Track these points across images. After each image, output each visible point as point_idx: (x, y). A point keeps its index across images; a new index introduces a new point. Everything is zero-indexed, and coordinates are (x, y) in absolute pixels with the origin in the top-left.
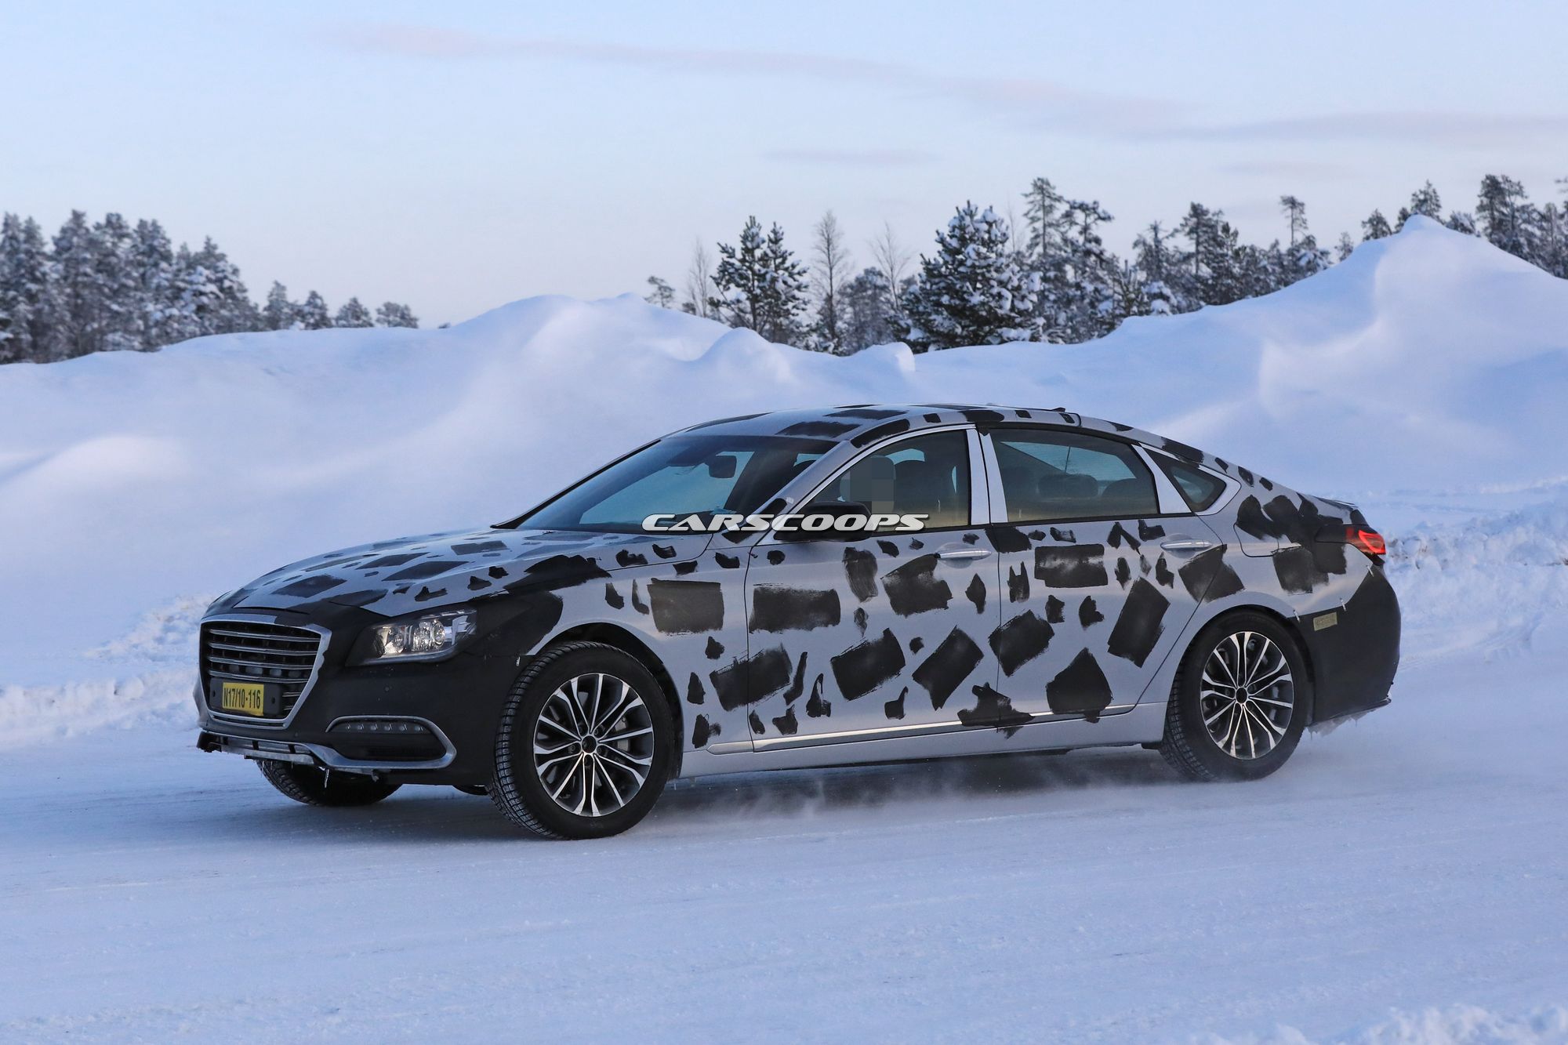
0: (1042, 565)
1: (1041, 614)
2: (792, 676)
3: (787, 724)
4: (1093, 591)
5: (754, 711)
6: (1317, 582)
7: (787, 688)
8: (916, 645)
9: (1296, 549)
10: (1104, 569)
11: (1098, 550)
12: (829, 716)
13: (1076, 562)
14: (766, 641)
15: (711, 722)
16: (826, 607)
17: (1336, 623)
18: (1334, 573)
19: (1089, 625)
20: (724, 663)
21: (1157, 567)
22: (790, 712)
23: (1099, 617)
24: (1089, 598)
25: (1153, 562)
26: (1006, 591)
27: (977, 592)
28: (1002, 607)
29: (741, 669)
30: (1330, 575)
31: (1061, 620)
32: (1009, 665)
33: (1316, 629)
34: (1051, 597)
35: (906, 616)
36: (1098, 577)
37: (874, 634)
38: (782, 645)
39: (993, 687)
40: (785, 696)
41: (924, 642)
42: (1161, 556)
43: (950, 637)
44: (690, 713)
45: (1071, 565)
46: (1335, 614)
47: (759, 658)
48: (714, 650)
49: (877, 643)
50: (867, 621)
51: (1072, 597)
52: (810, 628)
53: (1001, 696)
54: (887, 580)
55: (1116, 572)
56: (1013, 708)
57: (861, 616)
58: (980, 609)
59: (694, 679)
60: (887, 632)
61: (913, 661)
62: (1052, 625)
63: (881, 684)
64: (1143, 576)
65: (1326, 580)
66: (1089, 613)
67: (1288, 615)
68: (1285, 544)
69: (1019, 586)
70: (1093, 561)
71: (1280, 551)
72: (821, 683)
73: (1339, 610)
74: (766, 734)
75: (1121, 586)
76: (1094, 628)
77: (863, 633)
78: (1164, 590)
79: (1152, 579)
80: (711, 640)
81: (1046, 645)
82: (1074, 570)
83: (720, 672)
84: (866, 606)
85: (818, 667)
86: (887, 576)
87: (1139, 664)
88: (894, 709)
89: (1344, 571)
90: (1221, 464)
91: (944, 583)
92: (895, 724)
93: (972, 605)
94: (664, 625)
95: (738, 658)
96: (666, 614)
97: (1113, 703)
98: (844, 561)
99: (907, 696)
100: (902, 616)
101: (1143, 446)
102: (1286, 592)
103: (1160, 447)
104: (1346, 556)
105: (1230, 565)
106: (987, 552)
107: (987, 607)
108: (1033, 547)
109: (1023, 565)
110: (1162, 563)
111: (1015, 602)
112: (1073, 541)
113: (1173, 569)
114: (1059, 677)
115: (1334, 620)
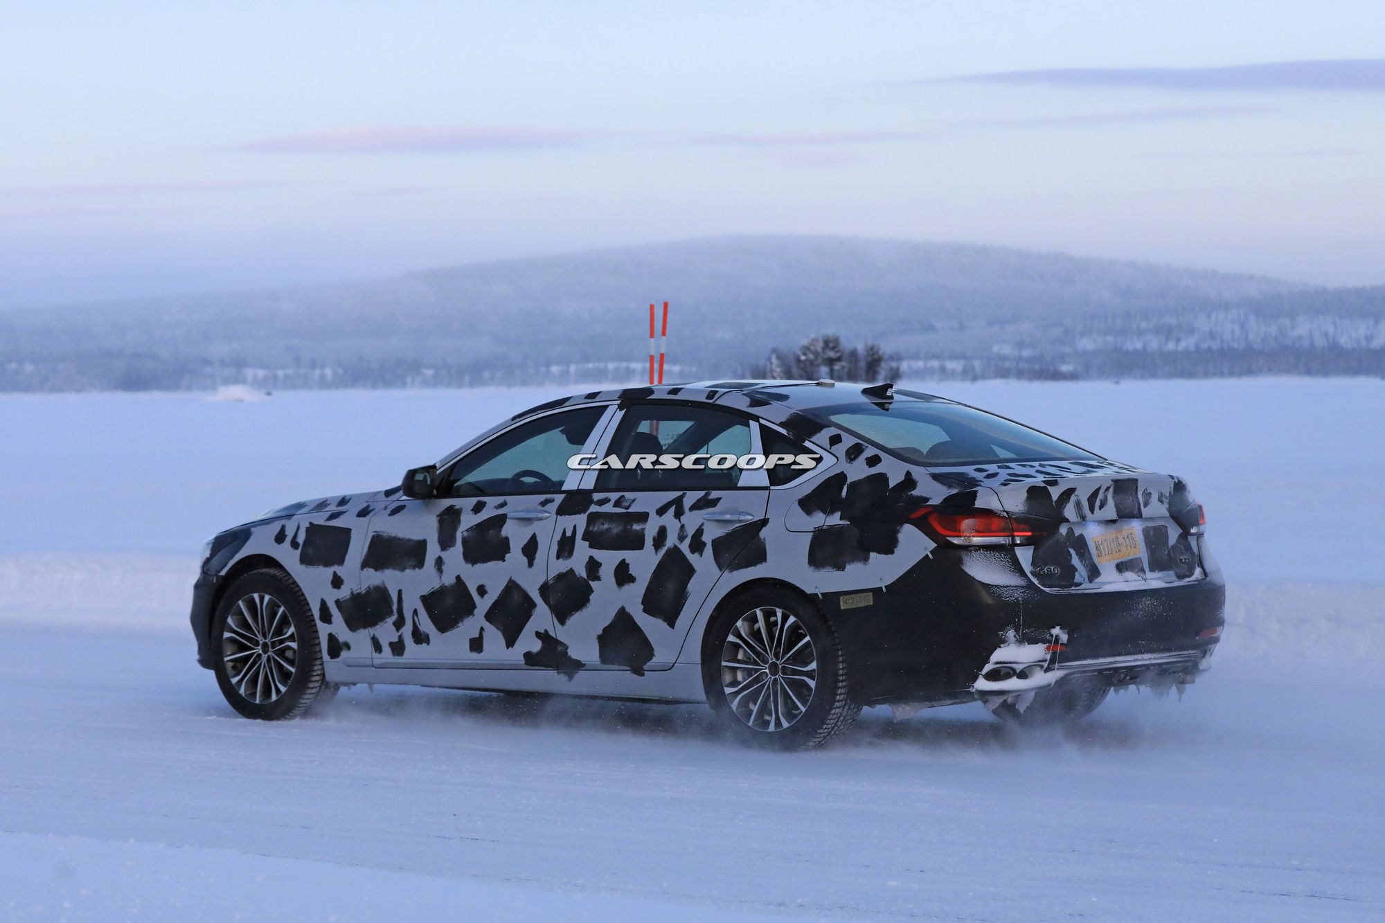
0: (591, 528)
1: (582, 572)
2: (395, 607)
3: (398, 648)
4: (629, 556)
5: (374, 635)
6: (852, 561)
7: (394, 617)
8: (482, 591)
9: (843, 527)
10: (644, 535)
11: (643, 517)
12: (428, 644)
13: (622, 527)
14: (372, 578)
15: (341, 639)
16: (413, 553)
17: (871, 603)
18: (879, 552)
19: (623, 585)
20: (344, 593)
21: (693, 537)
22: (400, 637)
23: (632, 579)
24: (624, 561)
25: (691, 531)
26: (555, 548)
27: (530, 549)
28: (549, 565)
29: (355, 597)
30: (873, 555)
31: (598, 579)
32: (562, 615)
34: (591, 558)
35: (473, 565)
36: (637, 542)
37: (449, 580)
38: (383, 582)
39: (552, 633)
40: (394, 624)
41: (487, 588)
42: (701, 526)
43: (507, 587)
44: (323, 630)
45: (616, 529)
46: (871, 594)
47: (369, 591)
48: (337, 582)
49: (452, 586)
50: (443, 567)
51: (609, 559)
52: (403, 570)
53: (561, 643)
54: (466, 534)
55: (654, 539)
56: (569, 654)
57: (439, 562)
58: (531, 564)
59: (323, 603)
60: (458, 578)
61: (483, 605)
62: (591, 583)
63: (462, 621)
64: (677, 543)
65: (865, 559)
66: (623, 575)
67: (809, 590)
68: (835, 519)
69: (566, 546)
70: (636, 527)
71: (824, 528)
72: (417, 615)
73: (876, 591)
74: (382, 655)
75: (654, 552)
76: (628, 588)
77: (441, 577)
78: (693, 558)
79: (685, 547)
80: (335, 573)
81: (588, 600)
82: (618, 533)
83: (342, 600)
84: (444, 555)
85: (412, 603)
86: (467, 530)
87: (672, 625)
88: (476, 645)
89: (892, 552)
90: (835, 440)
91: (507, 539)
92: (475, 657)
93: (525, 560)
94: (305, 560)
95: (354, 590)
96: (310, 551)
97: (654, 660)
98: (438, 516)
99: (485, 634)
100: (470, 565)
101: (762, 421)
102: (811, 569)
103: (778, 423)
104: (900, 536)
105: (764, 539)
106: (547, 515)
107: (536, 562)
108: (589, 512)
109: (575, 527)
110: (699, 532)
111: (561, 560)
112: (627, 508)
113: (707, 538)
114: (605, 630)
115: (868, 600)
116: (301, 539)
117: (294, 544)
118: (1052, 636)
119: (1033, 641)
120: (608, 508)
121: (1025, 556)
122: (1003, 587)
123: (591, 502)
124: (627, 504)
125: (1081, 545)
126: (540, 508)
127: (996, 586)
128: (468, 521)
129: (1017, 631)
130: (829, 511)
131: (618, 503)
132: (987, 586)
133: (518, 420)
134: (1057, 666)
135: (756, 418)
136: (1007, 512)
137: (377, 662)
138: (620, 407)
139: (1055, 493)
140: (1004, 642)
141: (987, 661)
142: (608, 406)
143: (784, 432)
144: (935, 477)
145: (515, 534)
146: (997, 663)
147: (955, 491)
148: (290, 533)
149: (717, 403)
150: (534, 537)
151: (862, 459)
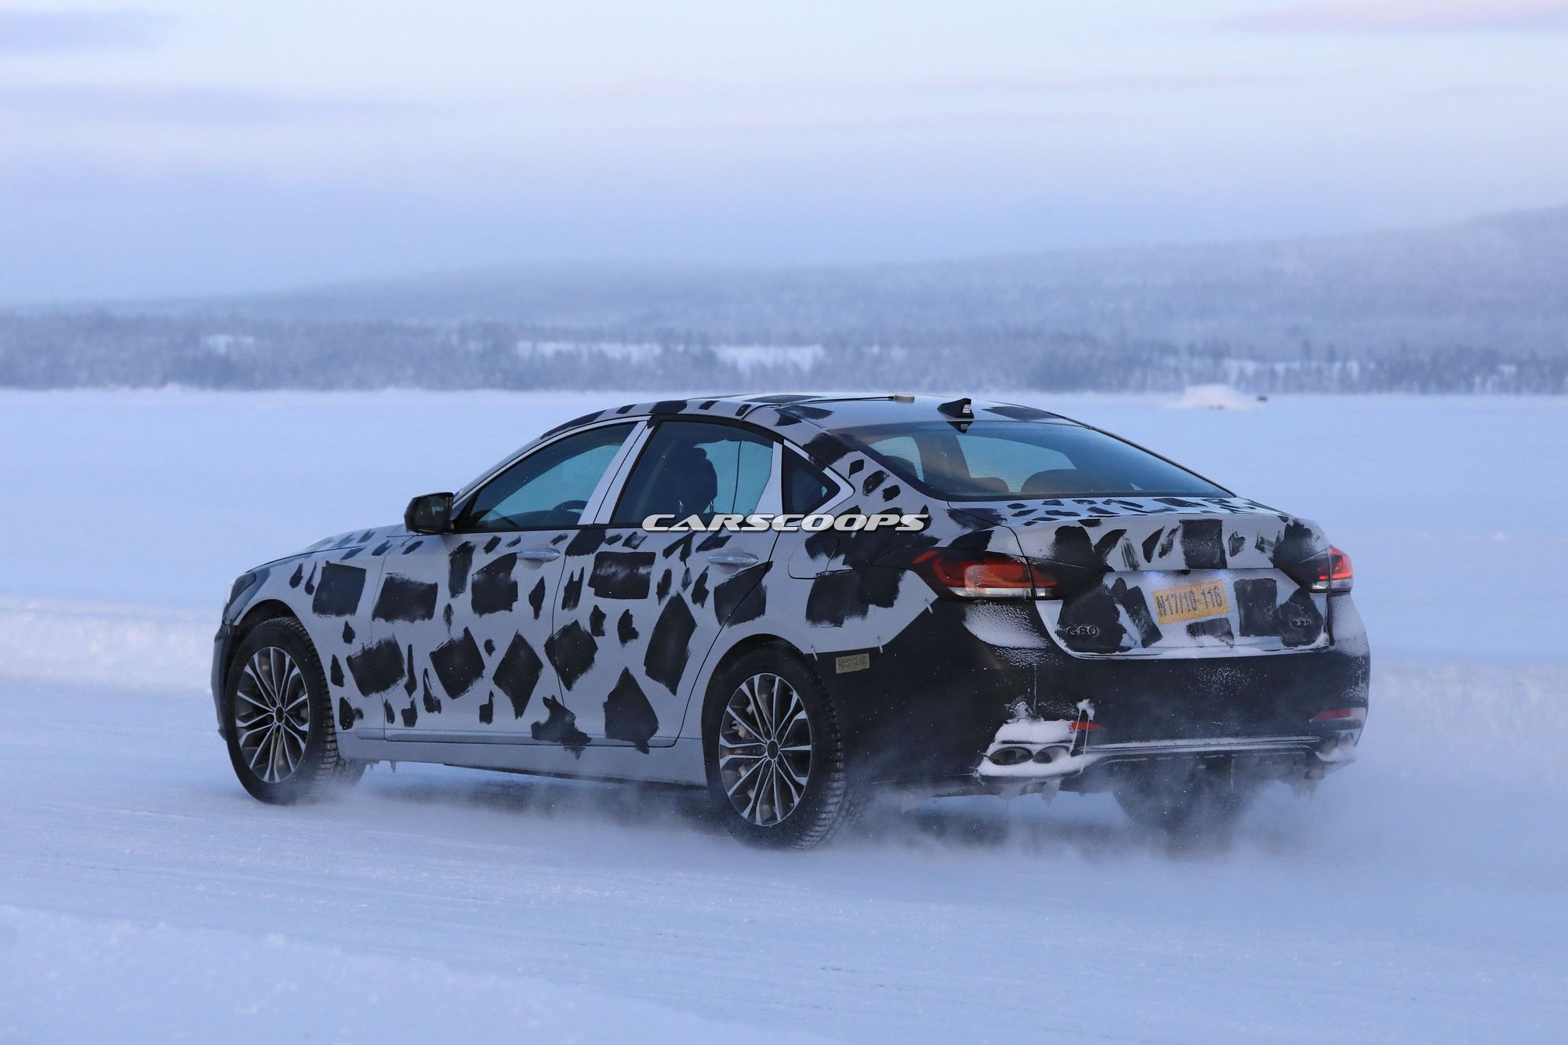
0: (598, 572)
1: (586, 625)
2: (406, 667)
4: (631, 604)
5: (386, 700)
6: (850, 615)
7: (406, 679)
8: (489, 647)
9: (845, 572)
10: (649, 581)
11: (649, 559)
12: (440, 712)
13: (628, 571)
14: (383, 630)
15: (354, 706)
16: (424, 600)
17: (867, 667)
18: (879, 605)
19: (626, 642)
20: (355, 649)
21: (697, 583)
22: (412, 703)
23: (635, 634)
24: (627, 612)
25: (695, 577)
26: (561, 594)
27: (537, 597)
28: (556, 617)
29: (367, 653)
30: (872, 607)
31: (602, 634)
32: (568, 677)
33: (838, 672)
34: (596, 608)
35: (481, 615)
36: (638, 589)
37: (457, 634)
38: (394, 636)
39: (559, 700)
40: (406, 687)
41: (495, 644)
42: (705, 571)
43: (514, 642)
44: (335, 693)
45: (622, 574)
46: (867, 655)
47: (380, 646)
48: (349, 635)
49: (460, 641)
50: (452, 618)
51: (613, 608)
52: (413, 621)
53: (568, 712)
54: (476, 577)
55: (659, 585)
56: (576, 726)
57: (449, 610)
58: (537, 615)
59: (335, 660)
60: (466, 630)
61: (491, 665)
62: (595, 638)
63: (472, 684)
64: (681, 591)
65: (864, 613)
66: (627, 630)
67: (805, 650)
68: (838, 564)
69: (572, 594)
70: (642, 571)
71: (827, 574)
72: (428, 677)
73: (873, 652)
74: (394, 725)
75: (658, 601)
76: (631, 645)
77: (449, 630)
78: (695, 609)
79: (687, 596)
80: (347, 624)
81: (593, 660)
82: (623, 578)
83: (353, 657)
84: (454, 603)
85: (422, 662)
86: (477, 573)
87: (674, 691)
88: (486, 714)
89: (891, 605)
90: (857, 467)
91: (515, 584)
92: (484, 729)
93: (531, 609)
94: (319, 608)
95: (365, 645)
96: (324, 597)
97: (659, 733)
98: (450, 555)
99: (494, 700)
100: (478, 615)
101: (786, 443)
102: (809, 623)
103: (801, 446)
104: (902, 586)
105: (766, 587)
106: (556, 554)
107: (542, 612)
108: (598, 551)
109: (583, 569)
110: (703, 577)
111: (566, 610)
112: (635, 548)
113: (710, 586)
114: (611, 696)
115: (863, 664)
116: (316, 583)
117: (309, 589)
118: (1077, 710)
119: (1051, 717)
120: (618, 548)
121: (1050, 613)
122: (1013, 649)
123: (601, 539)
124: (637, 542)
125: (1135, 601)
126: (551, 546)
127: (1004, 648)
128: (480, 560)
129: (1030, 704)
130: (832, 554)
131: (627, 543)
132: (993, 648)
133: (546, 438)
134: (1085, 748)
135: (780, 439)
136: (1027, 558)
137: (389, 733)
138: (649, 425)
139: (1095, 535)
140: (1012, 716)
141: (991, 739)
142: (637, 422)
143: (805, 455)
144: (953, 514)
145: (524, 577)
146: (1004, 742)
147: (968, 531)
148: (306, 575)
149: (746, 420)
150: (542, 581)
151: (879, 491)
